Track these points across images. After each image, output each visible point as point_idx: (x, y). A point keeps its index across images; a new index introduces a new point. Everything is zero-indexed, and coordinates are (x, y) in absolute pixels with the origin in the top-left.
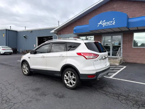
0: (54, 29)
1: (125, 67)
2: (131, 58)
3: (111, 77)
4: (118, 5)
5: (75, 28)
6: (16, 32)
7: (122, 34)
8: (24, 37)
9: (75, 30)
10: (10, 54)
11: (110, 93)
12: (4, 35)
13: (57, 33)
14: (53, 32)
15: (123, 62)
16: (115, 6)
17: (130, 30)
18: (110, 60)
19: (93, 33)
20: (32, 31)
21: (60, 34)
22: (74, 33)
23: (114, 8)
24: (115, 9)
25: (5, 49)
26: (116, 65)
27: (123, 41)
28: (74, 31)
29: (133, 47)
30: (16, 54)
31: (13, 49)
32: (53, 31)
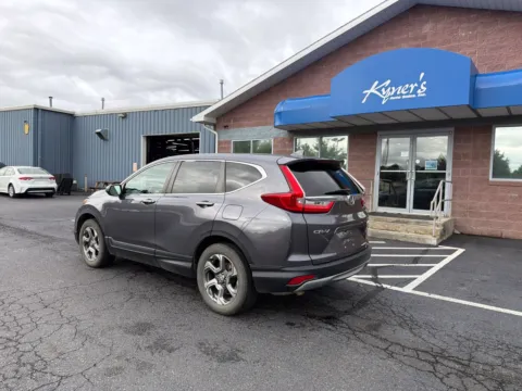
0: (206, 107)
1: (460, 251)
2: (484, 219)
3: (408, 289)
4: (440, 26)
5: (280, 108)
6: (71, 116)
7: (452, 129)
8: (99, 134)
9: (279, 113)
10: (48, 194)
11: (404, 348)
12: (27, 127)
13: (214, 121)
14: (202, 119)
15: (454, 234)
16: (427, 28)
17: (480, 118)
18: (406, 223)
19: (345, 125)
20: (125, 116)
21: (226, 127)
22: (277, 123)
24: (428, 40)
25: (30, 178)
26: (429, 242)
27: (456, 157)
28: (277, 117)
29: (491, 179)
30: (69, 194)
31: (57, 178)
32: (200, 117)
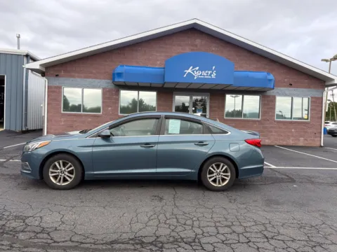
7: (209, 94)
13: (44, 70)
14: (38, 67)
21: (57, 76)
23: (196, 46)
24: (198, 48)
27: (210, 107)
28: (116, 76)
29: (225, 118)
32: (36, 65)
